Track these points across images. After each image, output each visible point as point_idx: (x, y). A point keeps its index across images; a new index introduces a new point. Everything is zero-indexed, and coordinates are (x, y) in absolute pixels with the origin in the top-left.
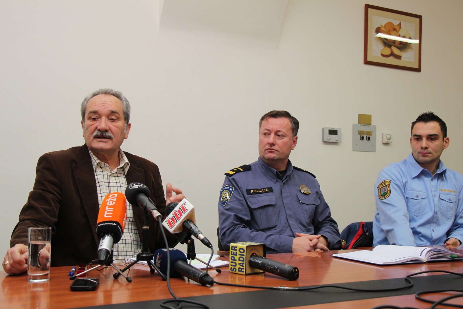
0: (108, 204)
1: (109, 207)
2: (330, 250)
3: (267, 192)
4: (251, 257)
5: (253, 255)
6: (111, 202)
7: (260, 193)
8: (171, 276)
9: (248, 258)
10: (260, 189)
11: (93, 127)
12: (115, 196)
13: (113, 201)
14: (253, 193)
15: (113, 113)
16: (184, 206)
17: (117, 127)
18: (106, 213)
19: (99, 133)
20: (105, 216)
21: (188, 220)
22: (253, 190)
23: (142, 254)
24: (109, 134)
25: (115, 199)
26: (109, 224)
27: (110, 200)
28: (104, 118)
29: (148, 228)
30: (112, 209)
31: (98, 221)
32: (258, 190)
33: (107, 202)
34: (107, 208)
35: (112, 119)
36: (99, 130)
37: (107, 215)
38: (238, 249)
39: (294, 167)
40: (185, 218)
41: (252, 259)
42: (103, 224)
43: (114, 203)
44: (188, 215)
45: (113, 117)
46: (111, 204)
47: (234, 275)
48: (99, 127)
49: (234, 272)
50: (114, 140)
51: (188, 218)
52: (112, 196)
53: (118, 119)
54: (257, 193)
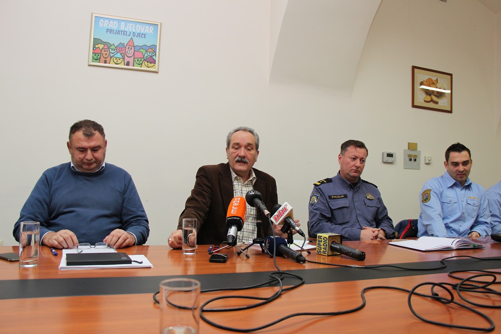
0: (234, 204)
1: (235, 206)
2: (387, 239)
3: (343, 198)
4: (332, 244)
5: (333, 242)
6: (236, 203)
7: (338, 198)
8: (276, 255)
9: (330, 244)
10: (338, 196)
11: (236, 154)
12: (238, 199)
13: (237, 203)
14: (333, 198)
15: (249, 145)
16: (285, 207)
17: (251, 154)
18: (233, 211)
19: (240, 159)
20: (232, 213)
21: (288, 217)
22: (333, 196)
23: (256, 239)
24: (246, 160)
25: (239, 201)
26: (234, 218)
27: (235, 202)
28: (243, 148)
29: (261, 221)
30: (236, 208)
31: (227, 217)
32: (337, 196)
33: (233, 203)
34: (233, 207)
35: (248, 149)
36: (240, 157)
37: (233, 212)
38: (322, 238)
39: (363, 181)
40: (286, 216)
41: (332, 245)
42: (230, 218)
43: (238, 204)
44: (288, 213)
45: (249, 148)
46: (236, 205)
47: (319, 256)
48: (239, 155)
49: (319, 253)
50: (249, 164)
51: (289, 216)
52: (236, 199)
53: (252, 149)
54: (336, 198)
